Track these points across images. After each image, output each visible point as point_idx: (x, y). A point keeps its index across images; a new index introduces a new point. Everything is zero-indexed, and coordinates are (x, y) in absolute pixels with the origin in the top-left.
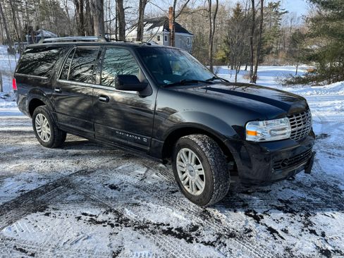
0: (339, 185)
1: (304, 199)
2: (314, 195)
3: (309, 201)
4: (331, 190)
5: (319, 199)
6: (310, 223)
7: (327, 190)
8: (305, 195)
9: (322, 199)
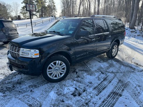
0: (3, 95)
1: (11, 79)
2: (10, 83)
3: (9, 80)
4: (5, 89)
5: (6, 82)
6: (4, 75)
7: (7, 88)
8: (12, 80)
9: (5, 83)
